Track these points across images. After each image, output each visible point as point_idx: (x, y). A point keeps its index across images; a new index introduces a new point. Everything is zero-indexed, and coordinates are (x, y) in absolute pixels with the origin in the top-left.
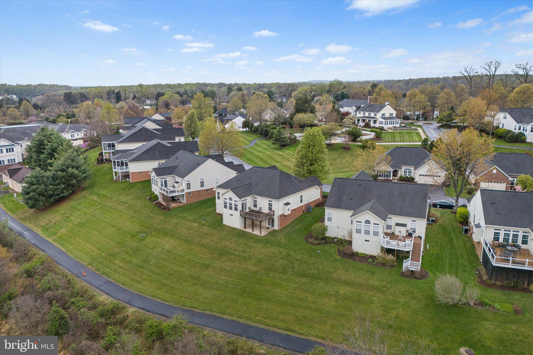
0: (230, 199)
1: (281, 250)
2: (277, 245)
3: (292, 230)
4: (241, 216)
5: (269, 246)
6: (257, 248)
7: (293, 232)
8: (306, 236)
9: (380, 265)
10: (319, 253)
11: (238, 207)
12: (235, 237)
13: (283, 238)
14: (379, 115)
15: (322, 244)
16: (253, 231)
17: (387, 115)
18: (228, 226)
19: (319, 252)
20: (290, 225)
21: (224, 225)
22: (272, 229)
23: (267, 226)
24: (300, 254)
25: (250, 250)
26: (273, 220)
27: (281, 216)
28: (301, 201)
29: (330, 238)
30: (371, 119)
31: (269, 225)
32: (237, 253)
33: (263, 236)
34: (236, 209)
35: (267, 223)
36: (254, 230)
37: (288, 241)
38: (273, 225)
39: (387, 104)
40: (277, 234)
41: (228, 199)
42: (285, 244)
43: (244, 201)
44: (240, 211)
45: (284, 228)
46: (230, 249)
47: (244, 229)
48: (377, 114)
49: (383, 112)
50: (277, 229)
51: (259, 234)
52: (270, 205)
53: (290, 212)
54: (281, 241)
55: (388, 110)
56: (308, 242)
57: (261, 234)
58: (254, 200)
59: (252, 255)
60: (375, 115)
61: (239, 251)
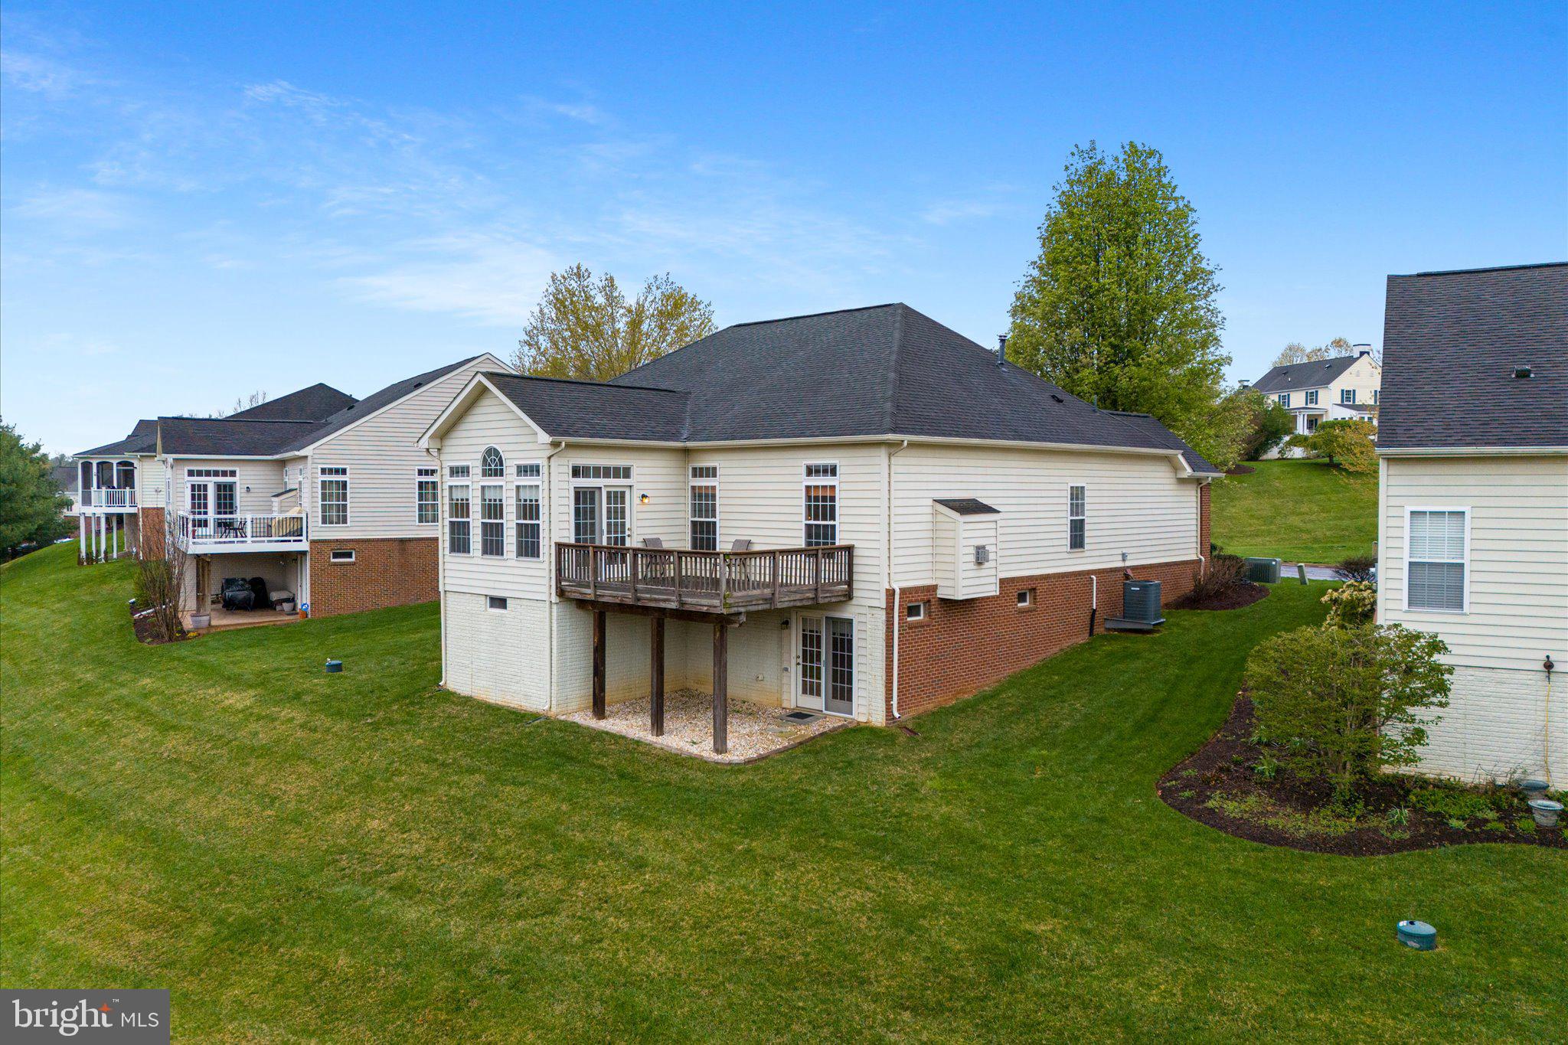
0: (493, 464)
1: (909, 891)
2: (872, 843)
3: (1018, 729)
4: (561, 593)
5: (781, 846)
6: (640, 865)
7: (1033, 742)
8: (1172, 773)
10: (1428, 942)
11: (542, 522)
12: (471, 771)
13: (930, 782)
15: (1401, 846)
16: (658, 727)
17: (1364, 399)
18: (467, 701)
19: (1424, 928)
20: (994, 695)
21: (449, 696)
22: (834, 720)
23: (794, 697)
24: (1161, 946)
25: (559, 883)
26: (843, 648)
27: (913, 611)
28: (1077, 540)
29: (1450, 789)
31: (810, 689)
32: (412, 914)
33: (735, 769)
34: (529, 546)
35: (795, 677)
36: (668, 724)
37: (992, 810)
38: (842, 691)
40: (880, 753)
41: (476, 468)
42: (956, 836)
43: (597, 472)
44: (560, 547)
45: (940, 715)
46: (367, 879)
47: (587, 720)
49: (1342, 383)
50: (879, 720)
51: (705, 749)
52: (821, 505)
53: (988, 588)
54: (916, 809)
56: (1215, 820)
57: (720, 746)
58: (698, 494)
59: (564, 948)
60: (1313, 397)
61: (446, 894)
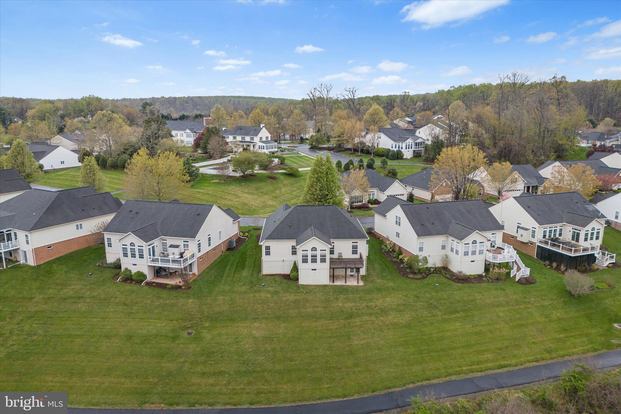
0: (314, 249)
9: (496, 281)
11: (327, 257)
14: (256, 139)
16: (346, 282)
17: (264, 139)
23: (350, 273)
30: (251, 144)
31: (352, 271)
33: (364, 286)
34: (323, 261)
35: (349, 270)
39: (263, 127)
41: (310, 250)
44: (330, 261)
48: (255, 138)
49: (260, 135)
50: (364, 274)
52: (355, 247)
55: (264, 134)
57: (358, 283)
60: (252, 139)
